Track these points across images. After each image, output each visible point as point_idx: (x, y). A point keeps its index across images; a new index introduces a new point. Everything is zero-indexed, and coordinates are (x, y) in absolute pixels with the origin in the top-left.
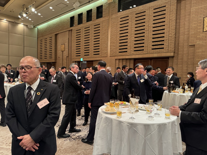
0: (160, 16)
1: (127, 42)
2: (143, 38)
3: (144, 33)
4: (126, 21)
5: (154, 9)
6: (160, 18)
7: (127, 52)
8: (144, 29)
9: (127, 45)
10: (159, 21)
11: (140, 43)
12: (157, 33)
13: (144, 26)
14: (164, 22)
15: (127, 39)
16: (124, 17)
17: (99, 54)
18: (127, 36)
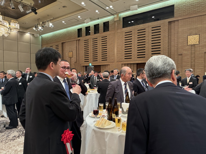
0: (156, 33)
1: (131, 51)
2: (144, 48)
3: (145, 44)
4: (130, 35)
5: (152, 28)
6: (157, 34)
7: (131, 58)
8: (145, 42)
9: (131, 53)
10: (156, 37)
11: (142, 52)
12: (155, 45)
13: (145, 39)
14: (160, 37)
15: (131, 49)
16: (128, 32)
17: (107, 60)
18: (131, 46)
